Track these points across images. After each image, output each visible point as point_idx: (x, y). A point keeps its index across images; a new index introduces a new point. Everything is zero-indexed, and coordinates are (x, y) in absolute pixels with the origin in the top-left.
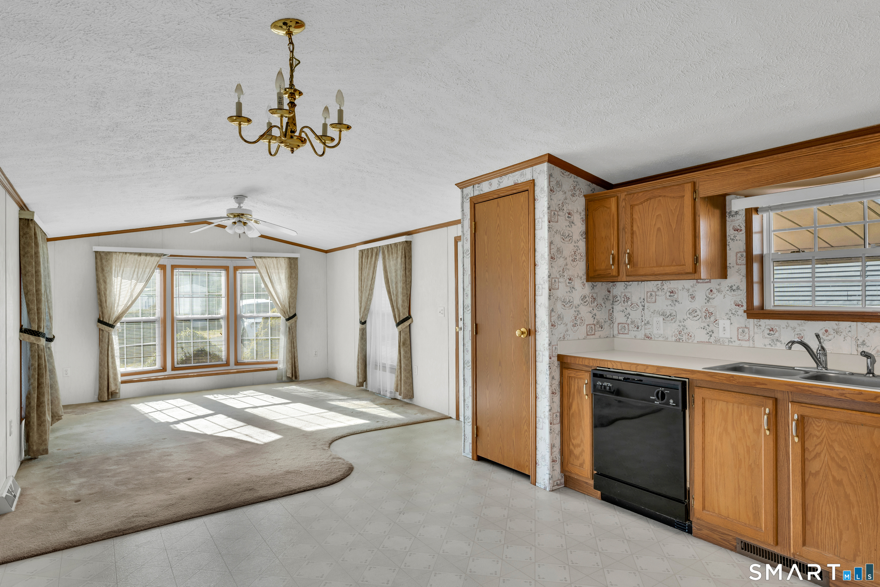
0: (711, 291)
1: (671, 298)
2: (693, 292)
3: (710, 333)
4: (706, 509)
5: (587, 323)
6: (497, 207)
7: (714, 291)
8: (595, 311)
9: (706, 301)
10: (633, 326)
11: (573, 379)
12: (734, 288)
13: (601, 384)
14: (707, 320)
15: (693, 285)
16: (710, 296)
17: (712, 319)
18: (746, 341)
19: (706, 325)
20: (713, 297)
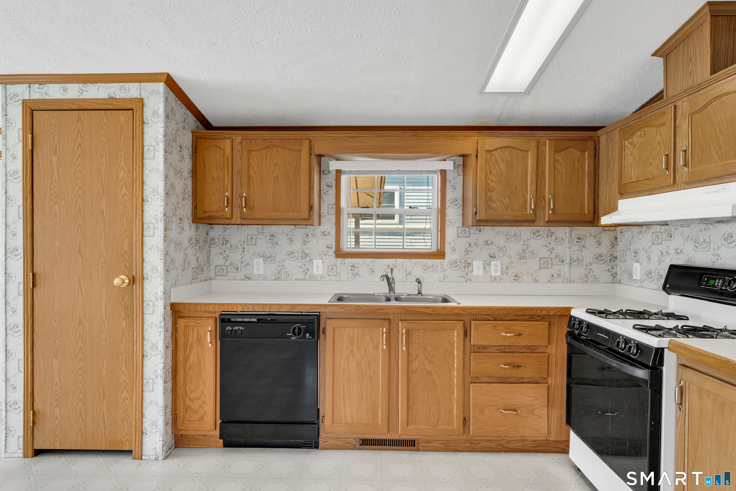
0: (307, 235)
1: (271, 241)
2: (292, 236)
3: (306, 271)
4: (335, 422)
5: (192, 267)
6: (77, 121)
7: (310, 235)
8: (198, 254)
9: (303, 244)
10: (232, 267)
11: (191, 328)
12: (326, 233)
13: (230, 329)
14: (303, 260)
15: (291, 230)
16: (306, 240)
17: (308, 259)
18: (334, 276)
19: (302, 264)
20: (308, 240)
